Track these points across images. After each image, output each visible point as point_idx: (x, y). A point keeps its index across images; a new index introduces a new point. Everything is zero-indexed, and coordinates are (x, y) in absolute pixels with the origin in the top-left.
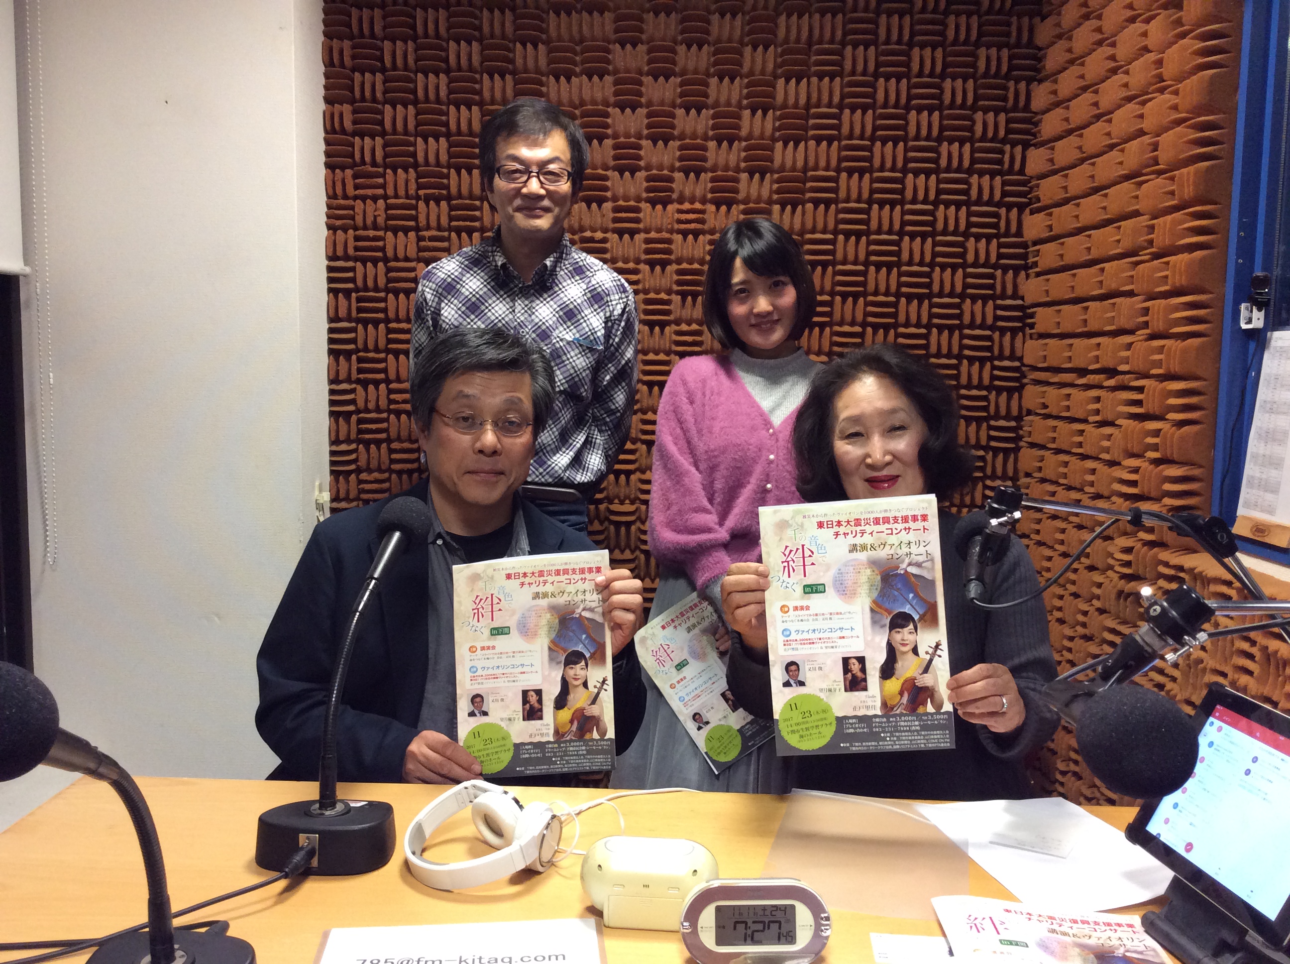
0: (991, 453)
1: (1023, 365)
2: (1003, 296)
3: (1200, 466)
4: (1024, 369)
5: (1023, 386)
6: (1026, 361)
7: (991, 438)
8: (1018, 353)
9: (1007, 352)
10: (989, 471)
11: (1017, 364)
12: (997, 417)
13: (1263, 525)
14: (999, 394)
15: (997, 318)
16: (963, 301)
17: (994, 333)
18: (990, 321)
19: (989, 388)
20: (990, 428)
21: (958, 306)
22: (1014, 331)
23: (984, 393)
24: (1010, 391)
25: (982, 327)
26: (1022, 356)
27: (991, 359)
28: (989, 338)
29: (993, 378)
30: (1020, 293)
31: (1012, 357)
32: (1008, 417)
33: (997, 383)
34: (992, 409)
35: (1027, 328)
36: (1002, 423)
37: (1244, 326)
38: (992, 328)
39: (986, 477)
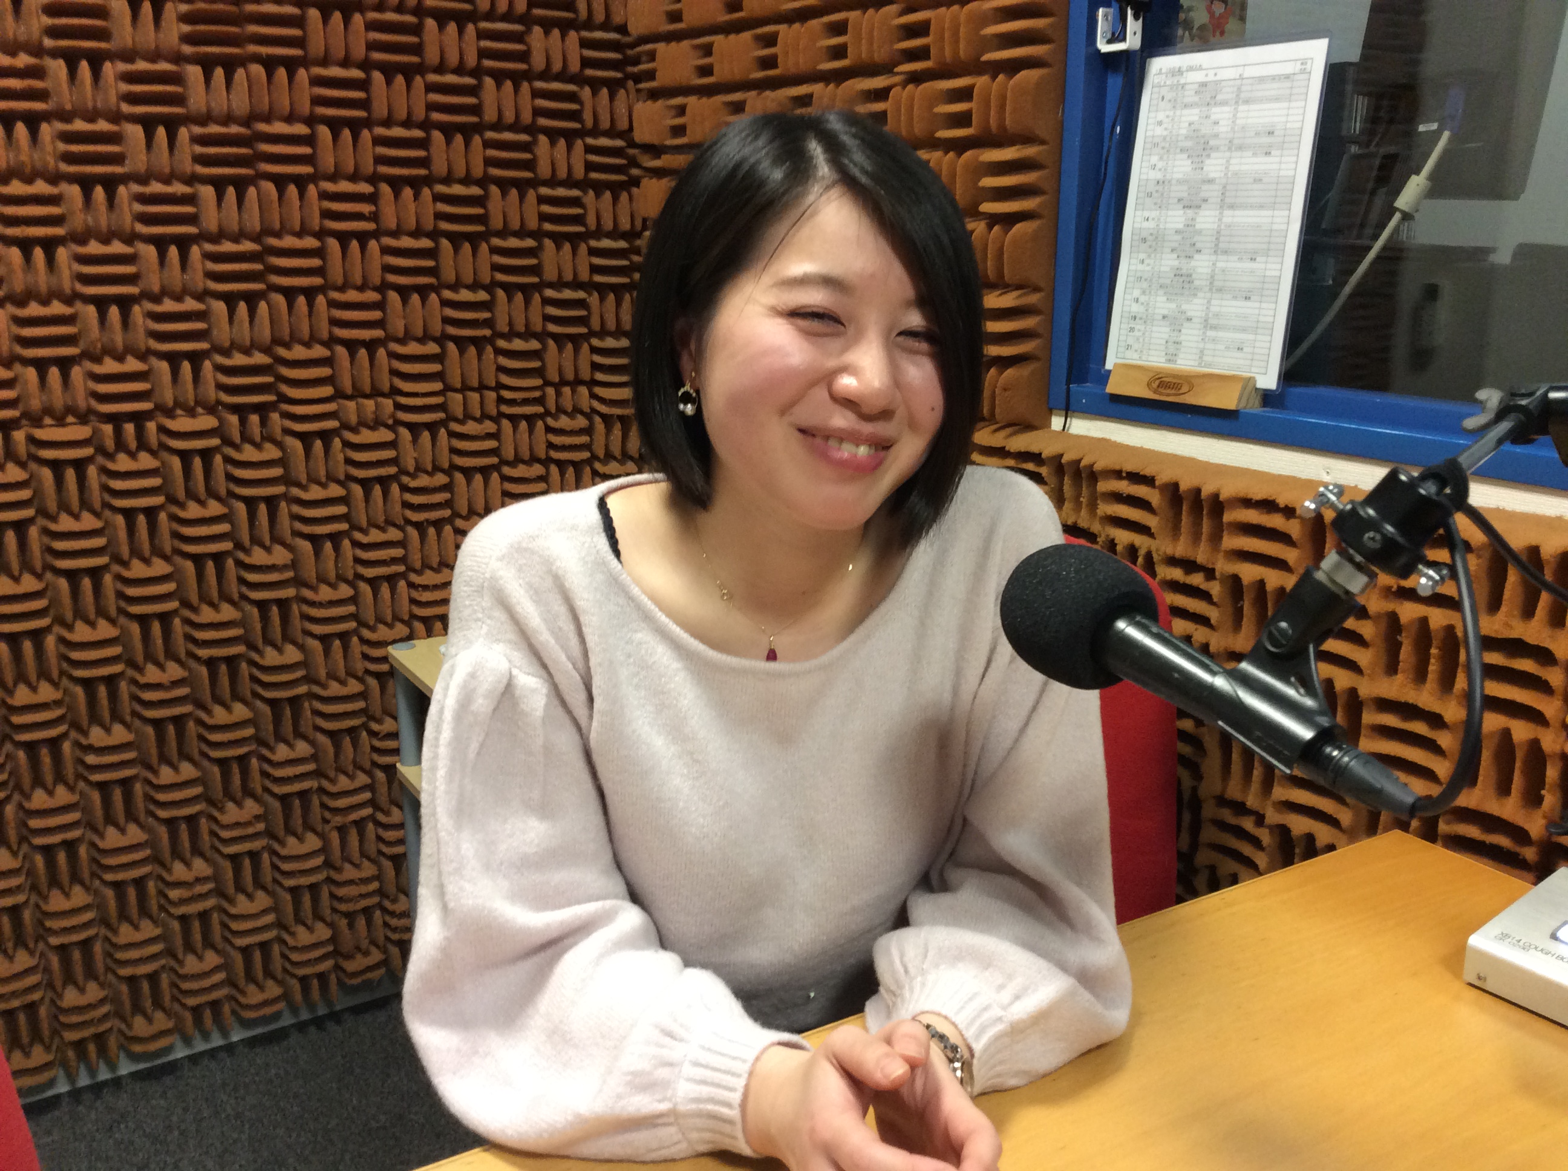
0: (596, 294)
1: (632, 144)
2: (589, 25)
3: (1036, 289)
4: (631, 151)
5: (636, 182)
6: (640, 136)
7: (595, 269)
8: (623, 125)
9: (605, 124)
10: (595, 324)
11: (619, 143)
12: (598, 234)
13: (1175, 376)
14: (598, 195)
15: (586, 63)
16: (529, 30)
17: (582, 88)
18: (575, 66)
19: (584, 184)
20: (593, 252)
21: (519, 38)
22: (613, 86)
23: (575, 193)
24: (616, 189)
25: (561, 77)
26: (631, 128)
27: (582, 133)
28: (572, 97)
29: (590, 167)
30: (617, 19)
31: (611, 133)
32: (614, 234)
33: (594, 175)
34: (591, 221)
35: (630, 83)
36: (606, 243)
37: (1104, 48)
38: (578, 79)
39: (592, 334)
